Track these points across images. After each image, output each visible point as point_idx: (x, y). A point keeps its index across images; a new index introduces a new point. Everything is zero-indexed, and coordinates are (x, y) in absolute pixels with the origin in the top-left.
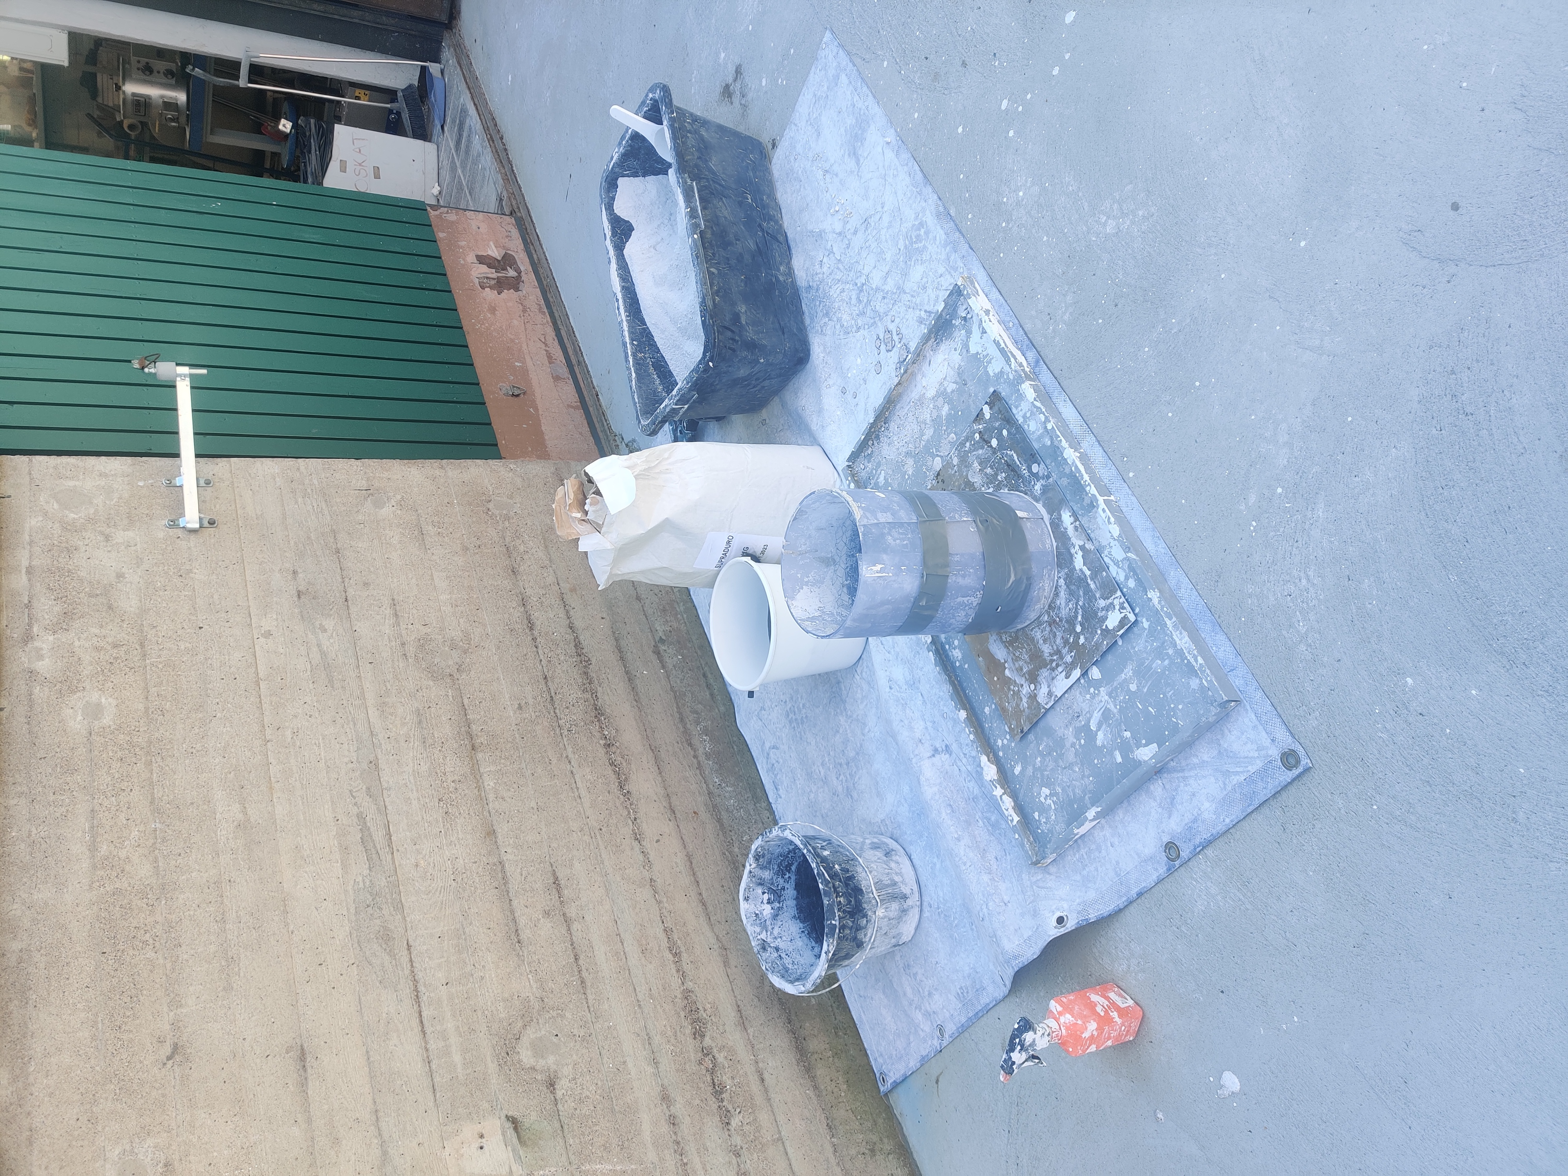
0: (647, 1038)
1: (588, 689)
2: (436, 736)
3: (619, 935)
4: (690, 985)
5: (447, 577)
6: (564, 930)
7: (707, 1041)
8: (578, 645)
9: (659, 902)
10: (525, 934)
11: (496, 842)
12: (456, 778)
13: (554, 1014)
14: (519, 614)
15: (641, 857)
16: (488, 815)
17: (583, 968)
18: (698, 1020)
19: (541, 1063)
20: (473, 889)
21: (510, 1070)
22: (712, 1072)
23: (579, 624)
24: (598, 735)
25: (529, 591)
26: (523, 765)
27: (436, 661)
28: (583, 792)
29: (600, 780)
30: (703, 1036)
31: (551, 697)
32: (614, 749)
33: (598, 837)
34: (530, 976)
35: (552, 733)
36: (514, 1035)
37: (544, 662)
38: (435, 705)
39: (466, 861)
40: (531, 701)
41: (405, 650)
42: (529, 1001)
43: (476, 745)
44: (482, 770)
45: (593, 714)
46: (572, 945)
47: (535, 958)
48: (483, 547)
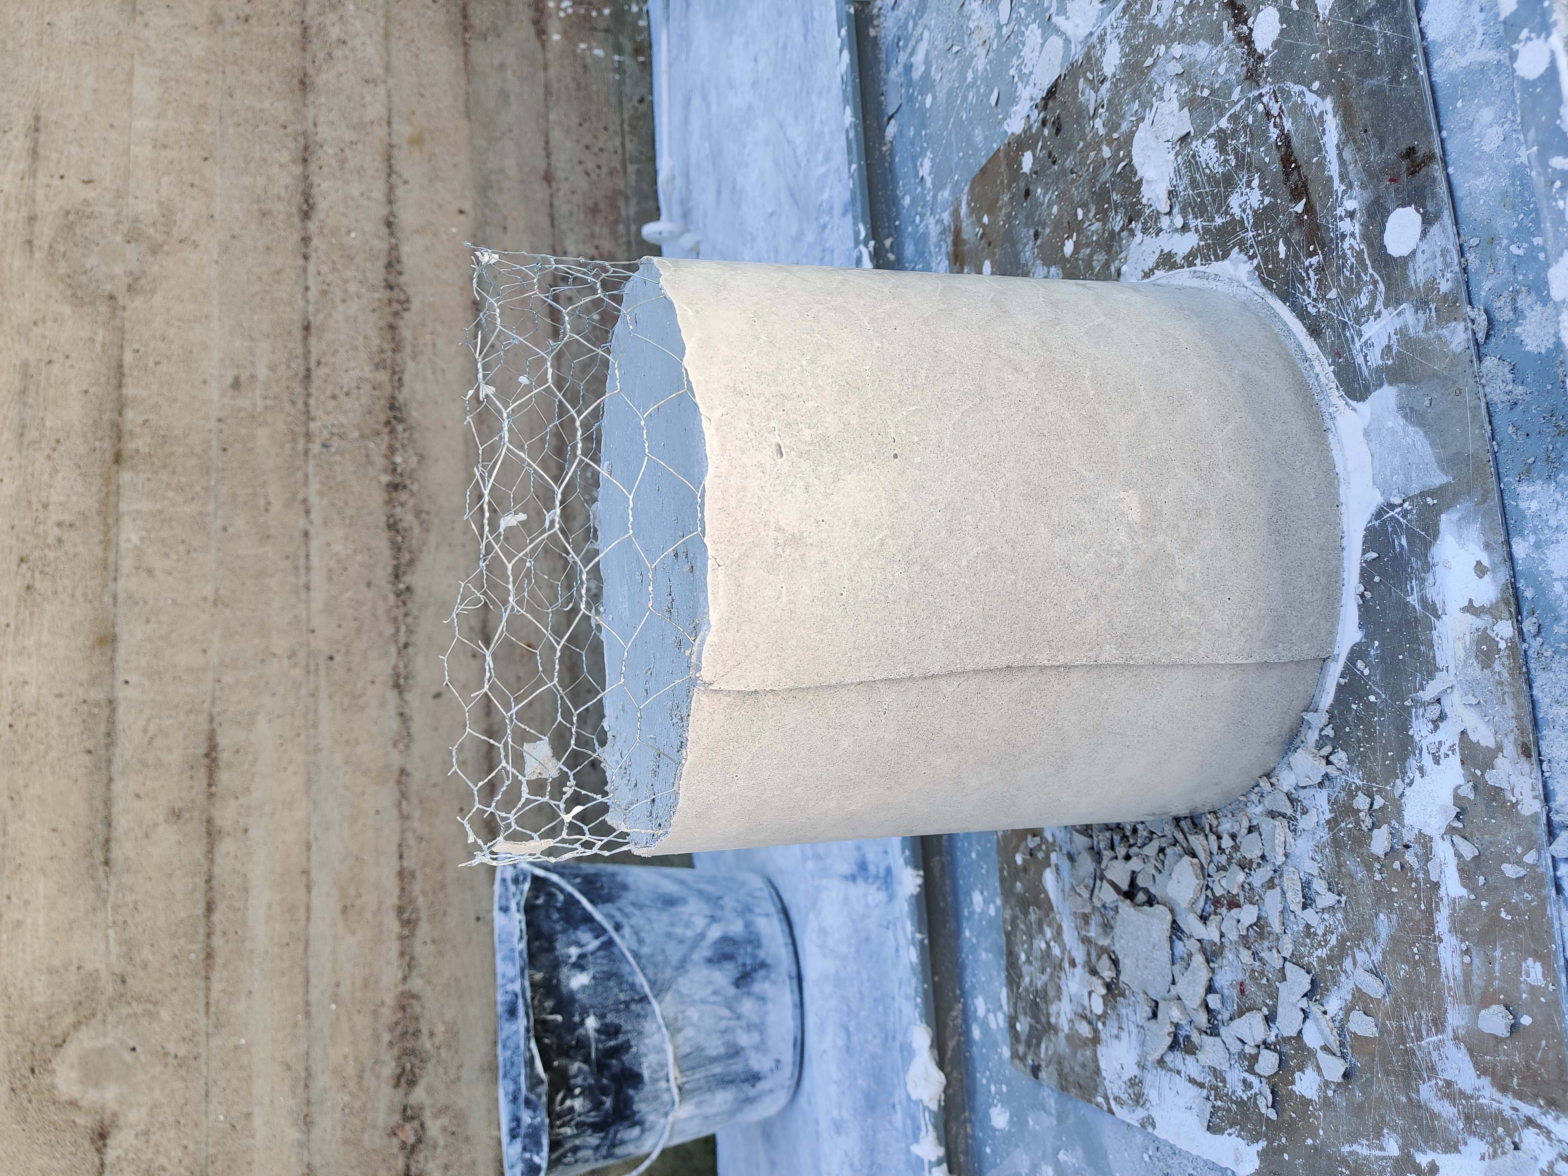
0: (303, 1074)
1: (389, 363)
2: (48, 423)
3: (306, 872)
4: (416, 984)
5: (162, 80)
6: (198, 851)
7: (419, 1094)
8: (392, 264)
9: (404, 817)
10: (122, 851)
11: (112, 660)
12: (67, 517)
13: (139, 1008)
14: (289, 180)
15: (394, 723)
16: (111, 601)
17: (218, 929)
18: (412, 1052)
19: (92, 1096)
20: (42, 748)
21: (30, 1101)
22: (411, 1150)
23: (407, 217)
24: (380, 462)
25: (324, 133)
26: (210, 508)
27: (90, 262)
28: (318, 578)
29: (359, 558)
30: (412, 1083)
31: (308, 370)
32: (403, 496)
33: (322, 673)
34: (111, 932)
35: (288, 447)
36: (54, 1037)
37: (313, 294)
38: (62, 359)
39: (44, 691)
40: (262, 373)
41: (32, 233)
42: (97, 979)
43: (126, 453)
44: (123, 507)
45: (383, 418)
46: (208, 881)
47: (130, 898)
48: (253, 21)
